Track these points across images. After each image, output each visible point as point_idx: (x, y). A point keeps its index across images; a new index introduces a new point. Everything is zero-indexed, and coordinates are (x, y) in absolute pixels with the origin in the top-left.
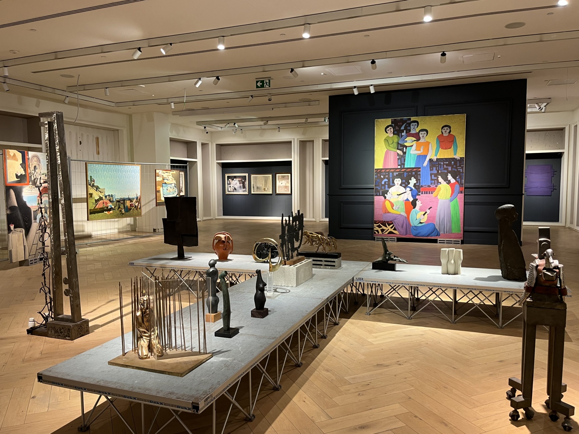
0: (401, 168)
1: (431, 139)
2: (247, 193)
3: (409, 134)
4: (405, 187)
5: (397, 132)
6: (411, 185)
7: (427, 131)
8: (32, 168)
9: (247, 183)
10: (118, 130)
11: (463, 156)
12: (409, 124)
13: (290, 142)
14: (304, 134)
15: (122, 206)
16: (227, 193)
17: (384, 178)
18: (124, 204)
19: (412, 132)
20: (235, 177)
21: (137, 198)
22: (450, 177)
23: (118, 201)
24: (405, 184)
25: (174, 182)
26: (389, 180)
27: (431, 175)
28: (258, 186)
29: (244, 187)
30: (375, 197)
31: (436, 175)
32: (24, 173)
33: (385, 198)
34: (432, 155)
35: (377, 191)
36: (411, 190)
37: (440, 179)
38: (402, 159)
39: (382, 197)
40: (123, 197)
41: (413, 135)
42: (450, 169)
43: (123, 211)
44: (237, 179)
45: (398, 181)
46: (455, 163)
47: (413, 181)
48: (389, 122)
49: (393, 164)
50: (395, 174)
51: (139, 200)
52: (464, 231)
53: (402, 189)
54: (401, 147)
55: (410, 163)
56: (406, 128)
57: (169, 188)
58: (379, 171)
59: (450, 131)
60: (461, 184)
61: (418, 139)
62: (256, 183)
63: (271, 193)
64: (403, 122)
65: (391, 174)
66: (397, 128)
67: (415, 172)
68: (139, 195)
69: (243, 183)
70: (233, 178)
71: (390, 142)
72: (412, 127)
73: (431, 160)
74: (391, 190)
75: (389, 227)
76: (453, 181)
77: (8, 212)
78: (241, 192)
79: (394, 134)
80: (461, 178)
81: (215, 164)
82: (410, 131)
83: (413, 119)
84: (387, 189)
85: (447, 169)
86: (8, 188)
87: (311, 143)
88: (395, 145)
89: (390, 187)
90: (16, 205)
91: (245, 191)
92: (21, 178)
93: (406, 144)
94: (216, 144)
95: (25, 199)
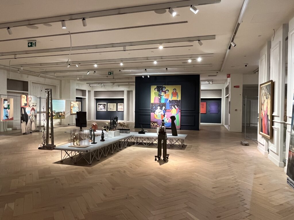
0: (160, 103)
1: (170, 93)
2: (106, 111)
3: (163, 91)
4: (161, 110)
5: (159, 90)
6: (163, 109)
7: (168, 91)
8: (29, 101)
9: (106, 107)
10: (56, 86)
11: (180, 99)
12: (162, 88)
13: (123, 91)
14: (129, 88)
15: (58, 115)
16: (98, 110)
17: (154, 106)
18: (59, 114)
19: (164, 90)
20: (101, 104)
21: (64, 112)
22: (176, 106)
23: (57, 113)
24: (161, 109)
25: (78, 106)
26: (156, 107)
27: (170, 105)
28: (111, 108)
29: (105, 108)
30: (151, 113)
31: (171, 106)
32: (26, 103)
33: (154, 113)
34: (170, 99)
35: (152, 111)
36: (163, 111)
37: (173, 107)
38: (160, 100)
39: (153, 113)
40: (58, 111)
41: (164, 92)
42: (176, 103)
43: (59, 117)
44: (102, 105)
45: (159, 107)
46: (178, 102)
47: (164, 108)
48: (156, 87)
49: (157, 102)
50: (158, 105)
51: (64, 113)
52: (181, 125)
53: (160, 110)
54: (160, 95)
55: (163, 101)
56: (161, 89)
57: (75, 108)
58: (152, 104)
59: (176, 91)
60: (179, 109)
61: (165, 93)
62: (110, 106)
63: (116, 111)
64: (161, 87)
65: (156, 105)
66: (158, 89)
67: (164, 105)
68: (64, 111)
69: (105, 107)
70: (100, 104)
71: (156, 94)
72: (163, 89)
73: (170, 101)
74: (157, 111)
75: (156, 124)
76: (177, 108)
77: (21, 116)
78: (104, 110)
79: (157, 91)
80: (179, 107)
81: (93, 99)
82: (163, 90)
83: (164, 86)
84: (155, 110)
85: (175, 104)
86: (22, 108)
87: (132, 92)
88: (158, 95)
89: (156, 109)
90: (24, 113)
91: (105, 110)
92: (26, 104)
93: (162, 95)
94: (94, 91)
95: (26, 112)
